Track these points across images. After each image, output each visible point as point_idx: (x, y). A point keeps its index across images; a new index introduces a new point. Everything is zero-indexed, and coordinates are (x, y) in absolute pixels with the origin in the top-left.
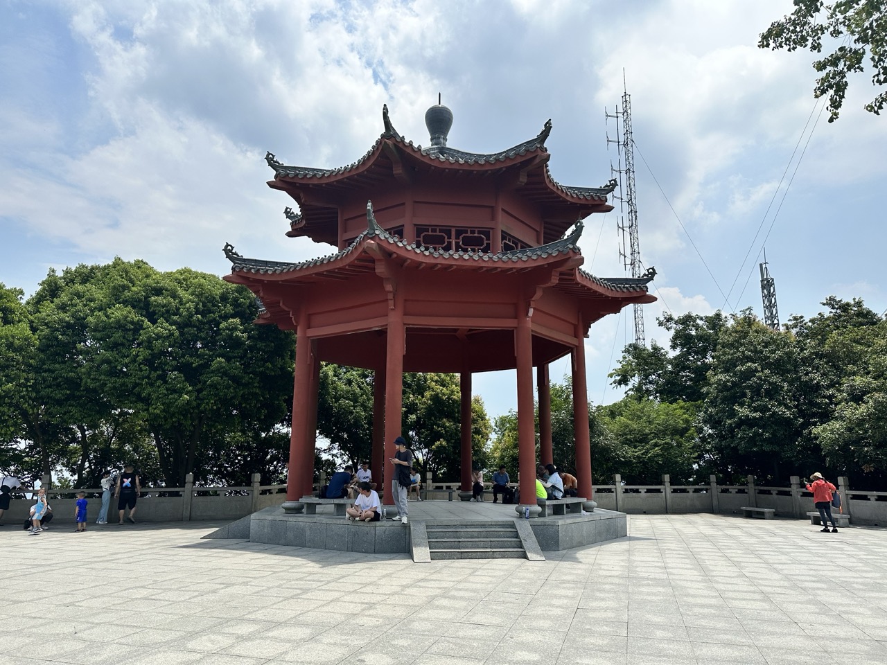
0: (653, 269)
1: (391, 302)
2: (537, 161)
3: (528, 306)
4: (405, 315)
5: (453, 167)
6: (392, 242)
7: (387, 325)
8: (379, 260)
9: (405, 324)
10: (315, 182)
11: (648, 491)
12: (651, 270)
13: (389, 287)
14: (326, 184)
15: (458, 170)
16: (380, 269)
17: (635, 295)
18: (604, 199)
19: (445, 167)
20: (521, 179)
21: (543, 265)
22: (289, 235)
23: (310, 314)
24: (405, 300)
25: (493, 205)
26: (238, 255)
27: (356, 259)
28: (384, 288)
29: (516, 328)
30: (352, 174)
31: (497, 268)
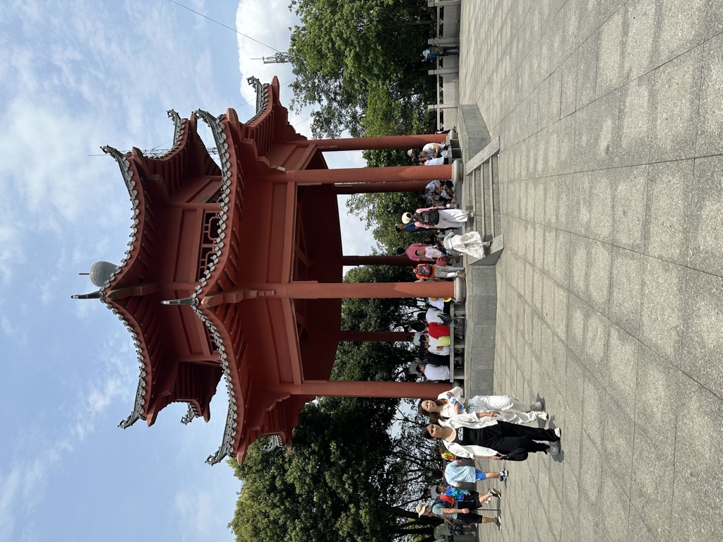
0: (249, 80)
1: (268, 293)
2: (139, 161)
3: (276, 171)
4: (280, 282)
5: (140, 238)
6: (205, 283)
7: (290, 299)
8: (224, 298)
9: (290, 282)
10: (150, 378)
11: (442, 121)
12: (250, 81)
13: (253, 294)
14: (152, 368)
15: (143, 234)
16: (234, 298)
17: (271, 93)
18: (184, 121)
19: (139, 247)
20: (157, 179)
21: (235, 148)
22: (208, 418)
23: (281, 382)
24: (267, 282)
25: (182, 209)
26: (218, 452)
27: (223, 322)
28: (254, 299)
29: (296, 184)
30: (142, 339)
31: (237, 191)
